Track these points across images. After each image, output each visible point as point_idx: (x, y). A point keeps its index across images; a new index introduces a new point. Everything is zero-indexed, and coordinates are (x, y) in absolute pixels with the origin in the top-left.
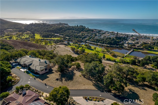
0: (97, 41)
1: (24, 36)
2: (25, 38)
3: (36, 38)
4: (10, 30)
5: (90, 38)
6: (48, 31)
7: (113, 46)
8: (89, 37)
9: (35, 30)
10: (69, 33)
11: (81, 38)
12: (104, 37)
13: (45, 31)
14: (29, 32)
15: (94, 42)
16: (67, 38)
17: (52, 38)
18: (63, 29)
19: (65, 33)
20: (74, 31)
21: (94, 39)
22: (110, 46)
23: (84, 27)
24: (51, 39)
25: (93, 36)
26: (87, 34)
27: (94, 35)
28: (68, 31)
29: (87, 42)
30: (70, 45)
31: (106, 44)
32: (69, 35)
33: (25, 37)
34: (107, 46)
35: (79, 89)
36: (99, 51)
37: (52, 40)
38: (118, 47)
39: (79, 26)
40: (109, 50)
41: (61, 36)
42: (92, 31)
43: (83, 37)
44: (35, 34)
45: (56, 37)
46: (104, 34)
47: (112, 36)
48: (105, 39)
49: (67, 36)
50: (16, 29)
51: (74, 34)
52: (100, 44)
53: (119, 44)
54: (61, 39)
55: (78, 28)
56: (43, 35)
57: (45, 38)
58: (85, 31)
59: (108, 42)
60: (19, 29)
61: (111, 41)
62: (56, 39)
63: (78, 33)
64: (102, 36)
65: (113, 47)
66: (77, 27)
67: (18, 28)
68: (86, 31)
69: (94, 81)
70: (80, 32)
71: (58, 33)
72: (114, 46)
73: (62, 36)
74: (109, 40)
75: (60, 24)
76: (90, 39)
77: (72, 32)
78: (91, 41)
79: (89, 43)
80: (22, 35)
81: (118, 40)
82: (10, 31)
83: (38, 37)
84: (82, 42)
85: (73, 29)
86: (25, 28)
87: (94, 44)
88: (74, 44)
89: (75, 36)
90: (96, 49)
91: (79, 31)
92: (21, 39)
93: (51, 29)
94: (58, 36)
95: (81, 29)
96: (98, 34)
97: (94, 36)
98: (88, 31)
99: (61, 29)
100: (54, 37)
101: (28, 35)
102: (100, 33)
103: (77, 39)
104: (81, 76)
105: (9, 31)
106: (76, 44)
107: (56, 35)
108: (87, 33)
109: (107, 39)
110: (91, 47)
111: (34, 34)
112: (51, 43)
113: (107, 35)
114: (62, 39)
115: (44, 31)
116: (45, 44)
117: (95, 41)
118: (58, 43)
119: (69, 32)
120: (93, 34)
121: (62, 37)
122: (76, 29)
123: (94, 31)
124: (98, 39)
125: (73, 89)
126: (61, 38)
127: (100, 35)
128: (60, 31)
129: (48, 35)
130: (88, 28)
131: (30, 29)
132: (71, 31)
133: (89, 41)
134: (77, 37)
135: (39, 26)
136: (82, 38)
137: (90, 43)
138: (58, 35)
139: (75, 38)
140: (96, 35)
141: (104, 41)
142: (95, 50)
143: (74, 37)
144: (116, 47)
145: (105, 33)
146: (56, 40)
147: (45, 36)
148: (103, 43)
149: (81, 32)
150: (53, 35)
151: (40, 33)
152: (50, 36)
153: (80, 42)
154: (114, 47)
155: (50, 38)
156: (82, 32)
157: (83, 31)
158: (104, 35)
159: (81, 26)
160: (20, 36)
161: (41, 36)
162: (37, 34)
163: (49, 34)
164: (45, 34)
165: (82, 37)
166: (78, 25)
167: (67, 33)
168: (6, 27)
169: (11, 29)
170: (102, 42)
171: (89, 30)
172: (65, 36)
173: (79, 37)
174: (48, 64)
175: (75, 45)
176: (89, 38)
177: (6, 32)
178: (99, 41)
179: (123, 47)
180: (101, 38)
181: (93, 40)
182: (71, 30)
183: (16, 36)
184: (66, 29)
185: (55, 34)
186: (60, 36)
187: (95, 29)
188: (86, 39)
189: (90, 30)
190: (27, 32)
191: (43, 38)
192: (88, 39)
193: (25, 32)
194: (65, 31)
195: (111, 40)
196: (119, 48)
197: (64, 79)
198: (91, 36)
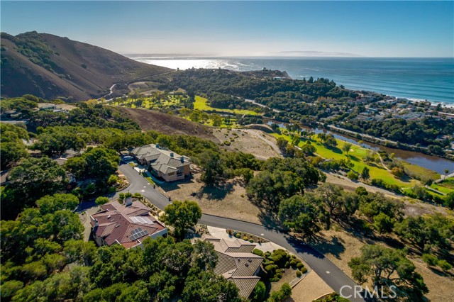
0: (362, 127)
1: (169, 101)
2: (170, 106)
3: (195, 108)
4: (141, 85)
5: (341, 116)
6: (228, 91)
7: (407, 145)
8: (340, 114)
9: (198, 87)
10: (283, 99)
11: (315, 115)
12: (385, 118)
13: (221, 91)
14: (183, 91)
15: (351, 128)
16: (274, 114)
17: (236, 111)
18: (269, 88)
19: (272, 99)
20: (297, 94)
21: (353, 120)
22: (399, 145)
23: (329, 84)
24: (231, 112)
25: (353, 111)
26: (335, 105)
27: (357, 108)
28: (282, 93)
29: (329, 129)
30: (279, 133)
31: (388, 138)
32: (283, 105)
33: (171, 104)
34: (389, 146)
35: (227, 216)
36: (358, 157)
37: (234, 114)
38: (424, 152)
39: (315, 79)
40: (390, 158)
41: (260, 107)
42: (354, 96)
43: (322, 111)
44: (197, 98)
45: (245, 109)
46: (389, 107)
47: (414, 117)
48: (386, 124)
49: (275, 108)
50: (155, 81)
51: (296, 102)
52: (367, 136)
53: (432, 143)
54: (259, 114)
55: (312, 87)
56: (215, 102)
57: (217, 110)
58: (330, 96)
59: (393, 133)
60: (161, 82)
61: (406, 131)
62: (246, 112)
63: (311, 99)
64: (382, 113)
65: (410, 149)
66: (309, 82)
67: (158, 81)
68: (333, 96)
69: (267, 209)
70: (316, 99)
71: (252, 98)
72: (411, 146)
73: (262, 106)
74: (397, 128)
75: (265, 72)
76: (341, 119)
77: (293, 96)
78: (342, 126)
79: (334, 131)
80: (165, 98)
81: (432, 130)
82: (141, 87)
83: (201, 104)
84: (314, 126)
85: (298, 90)
86: (175, 80)
87: (350, 136)
88: (290, 130)
89: (298, 108)
90: (351, 150)
91: (312, 95)
92: (162, 107)
93: (238, 85)
94: (253, 105)
95: (319, 89)
96: (371, 107)
97: (355, 111)
98: (341, 95)
99: (263, 86)
100: (240, 109)
101: (177, 99)
102: (377, 103)
103: (304, 117)
104: (243, 196)
105: (139, 86)
106: (294, 130)
107: (248, 103)
108: (335, 102)
109: (393, 123)
110: (335, 143)
111: (192, 96)
112: (230, 123)
113: (397, 112)
114: (262, 114)
115: (219, 91)
116: (215, 125)
117: (356, 127)
118: (246, 124)
119: (284, 96)
120: (353, 106)
121: (263, 108)
122: (305, 88)
123: (360, 98)
124: (364, 123)
125: (215, 214)
126: (258, 112)
127: (376, 109)
128: (259, 91)
129: (226, 101)
130: (342, 87)
131: (185, 84)
132: (288, 95)
133: (336, 125)
134: (304, 113)
135: (208, 77)
136: (316, 117)
137: (339, 132)
138: (254, 102)
139: (299, 114)
140: (362, 110)
141: (382, 130)
142: (345, 153)
143: (295, 111)
144: (418, 150)
145: (395, 104)
146: (246, 116)
147: (219, 103)
148: (379, 135)
149: (318, 99)
150: (238, 103)
151: (208, 95)
152: (232, 105)
153: (310, 127)
154: (414, 151)
155: (230, 109)
156: (322, 97)
157: (326, 96)
158: (390, 110)
159: (322, 79)
160: (159, 99)
161: (208, 102)
162: (202, 96)
163: (231, 100)
164: (219, 97)
165: (317, 113)
166: (312, 78)
167: (276, 98)
168: (133, 76)
169: (144, 83)
170: (375, 131)
171: (343, 94)
172: (272, 106)
173: (309, 111)
174: (185, 164)
175: (292, 133)
176: (339, 116)
177: (131, 89)
178: (366, 129)
179: (444, 153)
180: (375, 120)
181: (350, 124)
182: (290, 92)
183: (151, 99)
184: (276, 87)
185: (246, 100)
186: (257, 106)
187: (363, 92)
188: (328, 119)
189: (347, 93)
190: (177, 89)
191: (212, 109)
192: (335, 120)
193: (172, 91)
194: (273, 92)
195: (405, 126)
196: (429, 154)
197: (205, 195)
198: (345, 113)
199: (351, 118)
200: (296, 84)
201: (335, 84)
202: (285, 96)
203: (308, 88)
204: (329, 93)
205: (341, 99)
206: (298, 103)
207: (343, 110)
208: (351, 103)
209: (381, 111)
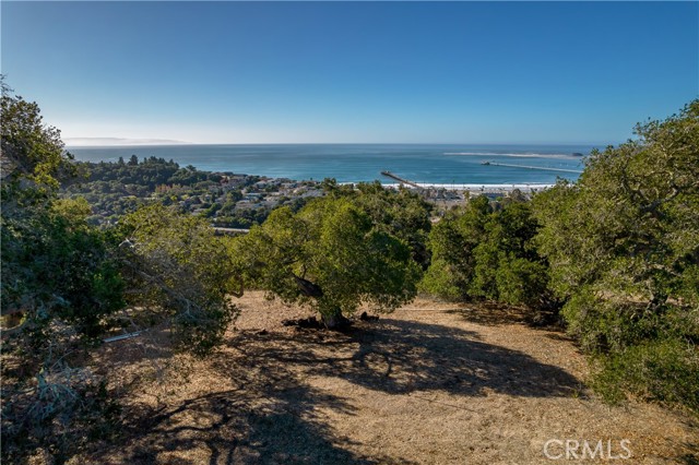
0: (252, 219)
5: (210, 209)
8: (206, 206)
10: (87, 195)
12: (280, 202)
15: (236, 225)
20: (114, 185)
21: (234, 211)
23: (167, 164)
25: (225, 201)
26: (191, 195)
27: (230, 195)
28: (82, 185)
39: (140, 160)
42: (217, 179)
46: (275, 189)
51: (117, 197)
55: (140, 171)
58: (177, 182)
63: (144, 191)
64: (268, 199)
66: (131, 164)
68: (183, 183)
70: (152, 189)
76: (212, 214)
78: (218, 224)
85: (113, 177)
89: (123, 207)
91: (143, 184)
95: (154, 173)
96: (249, 192)
97: (228, 200)
98: (194, 180)
102: (255, 186)
108: (189, 191)
109: (298, 205)
113: (291, 193)
117: (242, 221)
119: (86, 191)
120: (221, 193)
122: (126, 173)
123: (226, 181)
124: (254, 212)
127: (258, 194)
130: (191, 168)
132: (96, 188)
140: (238, 197)
143: (120, 213)
145: (279, 185)
149: (157, 189)
156: (163, 186)
157: (170, 184)
158: (277, 194)
159: (153, 159)
166: (134, 158)
171: (197, 178)
176: (205, 210)
178: (260, 221)
180: (266, 207)
181: (232, 218)
182: (99, 182)
187: (227, 174)
189: (204, 176)
192: (202, 217)
198: (213, 205)
199: (228, 209)
200: (108, 170)
201: (177, 166)
202: (90, 191)
203: (133, 173)
204: (173, 178)
205: (197, 185)
206: (121, 199)
207: (208, 200)
208: (217, 190)
209: (265, 195)
